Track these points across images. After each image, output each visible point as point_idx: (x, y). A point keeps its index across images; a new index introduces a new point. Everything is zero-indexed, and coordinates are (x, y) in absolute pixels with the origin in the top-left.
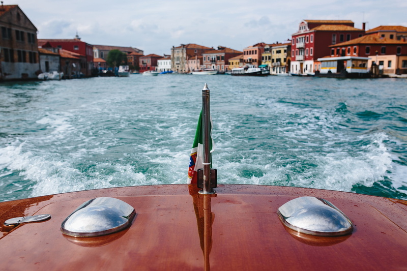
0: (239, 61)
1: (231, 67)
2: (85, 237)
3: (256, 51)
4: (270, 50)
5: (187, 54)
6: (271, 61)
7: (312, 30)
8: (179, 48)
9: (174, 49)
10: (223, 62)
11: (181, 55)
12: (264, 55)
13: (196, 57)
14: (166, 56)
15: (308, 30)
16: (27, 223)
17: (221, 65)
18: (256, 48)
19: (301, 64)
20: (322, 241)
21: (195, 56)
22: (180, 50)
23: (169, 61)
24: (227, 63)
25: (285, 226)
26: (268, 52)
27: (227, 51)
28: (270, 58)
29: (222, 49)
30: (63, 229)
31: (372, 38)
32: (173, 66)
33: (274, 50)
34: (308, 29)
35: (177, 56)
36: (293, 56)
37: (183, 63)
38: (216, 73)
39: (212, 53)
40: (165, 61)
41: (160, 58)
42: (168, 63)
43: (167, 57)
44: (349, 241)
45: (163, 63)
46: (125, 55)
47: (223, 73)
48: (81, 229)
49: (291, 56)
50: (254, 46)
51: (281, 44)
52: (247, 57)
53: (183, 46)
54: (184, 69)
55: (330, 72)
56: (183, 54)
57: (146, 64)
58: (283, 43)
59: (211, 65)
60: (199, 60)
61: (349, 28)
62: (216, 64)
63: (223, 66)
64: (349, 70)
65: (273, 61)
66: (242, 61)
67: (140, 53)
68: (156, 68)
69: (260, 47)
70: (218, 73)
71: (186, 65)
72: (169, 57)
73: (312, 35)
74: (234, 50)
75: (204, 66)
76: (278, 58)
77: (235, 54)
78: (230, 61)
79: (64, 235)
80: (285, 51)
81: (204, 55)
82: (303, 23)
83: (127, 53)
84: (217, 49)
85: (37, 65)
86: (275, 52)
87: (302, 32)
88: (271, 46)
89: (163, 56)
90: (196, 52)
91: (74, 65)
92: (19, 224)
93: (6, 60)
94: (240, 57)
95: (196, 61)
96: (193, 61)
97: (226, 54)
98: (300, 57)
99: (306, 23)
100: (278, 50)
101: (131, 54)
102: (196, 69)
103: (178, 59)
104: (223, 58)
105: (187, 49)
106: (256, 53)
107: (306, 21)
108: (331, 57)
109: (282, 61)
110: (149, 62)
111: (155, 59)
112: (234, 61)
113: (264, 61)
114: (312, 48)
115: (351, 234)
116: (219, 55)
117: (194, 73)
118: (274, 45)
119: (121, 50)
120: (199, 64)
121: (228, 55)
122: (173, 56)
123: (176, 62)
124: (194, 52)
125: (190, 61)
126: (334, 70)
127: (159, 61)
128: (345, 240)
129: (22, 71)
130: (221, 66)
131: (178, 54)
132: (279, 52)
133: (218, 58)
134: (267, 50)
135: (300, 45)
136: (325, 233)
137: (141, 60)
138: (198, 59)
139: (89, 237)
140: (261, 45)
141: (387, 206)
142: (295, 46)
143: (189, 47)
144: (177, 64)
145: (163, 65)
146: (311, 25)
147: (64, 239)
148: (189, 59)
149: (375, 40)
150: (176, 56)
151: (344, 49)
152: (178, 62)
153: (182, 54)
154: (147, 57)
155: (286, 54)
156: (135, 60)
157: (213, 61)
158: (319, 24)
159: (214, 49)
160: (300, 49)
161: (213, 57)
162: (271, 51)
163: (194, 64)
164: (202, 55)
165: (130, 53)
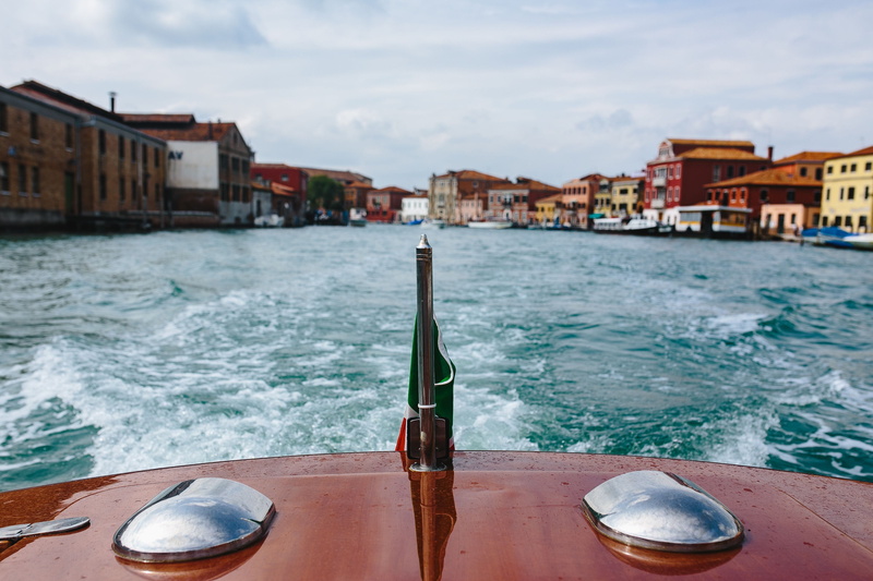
0: (553, 205)
1: (539, 215)
2: (166, 563)
3: (585, 189)
4: (609, 188)
5: (460, 190)
6: (610, 207)
7: (679, 158)
8: (444, 177)
9: (434, 178)
10: (525, 206)
11: (447, 191)
12: (598, 196)
13: (476, 195)
14: (419, 191)
15: (672, 156)
16: (39, 535)
17: (520, 211)
18: (586, 184)
19: (661, 215)
20: (679, 564)
21: (473, 193)
22: (447, 182)
23: (424, 201)
24: (533, 208)
25: (597, 533)
26: (606, 191)
27: (534, 187)
28: (608, 202)
29: (523, 182)
30: (118, 547)
31: (773, 176)
32: (431, 211)
33: (617, 188)
34: (672, 154)
35: (441, 192)
36: (647, 201)
37: (451, 205)
38: (509, 225)
39: (505, 189)
40: (417, 201)
41: (408, 194)
42: (423, 205)
43: (421, 193)
44: (737, 563)
45: (412, 205)
46: (341, 187)
47: (525, 227)
48: (159, 545)
49: (643, 200)
50: (582, 179)
51: (629, 178)
52: (569, 199)
53: (453, 173)
54: (452, 217)
55: (689, 229)
56: (451, 189)
57: (380, 204)
58: (633, 175)
59: (503, 211)
60: (481, 202)
61: (744, 155)
62: (512, 210)
63: (525, 213)
64: (716, 227)
65: (614, 207)
66: (560, 205)
67: (366, 184)
68: (398, 212)
69: (593, 182)
70: (515, 226)
71: (457, 210)
72: (424, 194)
73: (679, 166)
74: (546, 186)
75: (490, 212)
76: (622, 202)
77: (548, 192)
78: (539, 205)
79: (120, 560)
80: (635, 191)
81: (491, 193)
82: (664, 143)
83: (343, 183)
84: (515, 181)
85: (248, 205)
86: (618, 192)
87: (664, 159)
88: (611, 181)
89: (412, 190)
90: (476, 186)
91: (287, 206)
92: (19, 538)
93: (223, 199)
94: (556, 198)
95: (475, 202)
96: (470, 202)
97: (532, 192)
98: (658, 203)
99: (669, 144)
100: (623, 188)
101: (353, 185)
102: (475, 218)
103: (442, 197)
104: (525, 199)
105: (459, 180)
106: (585, 192)
107: (670, 140)
108: (706, 204)
109: (630, 208)
110: (385, 202)
111: (397, 196)
112: (546, 206)
113: (598, 207)
114: (678, 188)
115: (741, 547)
116: (518, 192)
117: (471, 225)
118: (618, 179)
119: (332, 176)
120: (480, 209)
121: (533, 193)
122: (433, 191)
123: (437, 203)
124: (472, 186)
125: (464, 202)
126: (696, 227)
127: (405, 201)
128: (728, 559)
129: (236, 214)
130: (521, 213)
131: (442, 189)
132: (624, 192)
133: (517, 199)
134: (604, 187)
135: (659, 181)
136: (684, 545)
137: (370, 197)
138: (479, 198)
139: (174, 562)
140: (594, 179)
141: (813, 492)
142: (650, 183)
143: (463, 177)
144: (440, 207)
145: (413, 208)
146: (679, 147)
147: (120, 568)
148: (462, 198)
149: (778, 178)
150: (437, 191)
151: (726, 191)
152: (442, 204)
153: (449, 189)
154: (383, 191)
155: (636, 196)
156: (359, 197)
157: (506, 204)
158: (692, 146)
159: (510, 182)
160: (659, 188)
161: (508, 197)
162: (610, 190)
163: (471, 208)
164: (486, 192)
165: (349, 182)
